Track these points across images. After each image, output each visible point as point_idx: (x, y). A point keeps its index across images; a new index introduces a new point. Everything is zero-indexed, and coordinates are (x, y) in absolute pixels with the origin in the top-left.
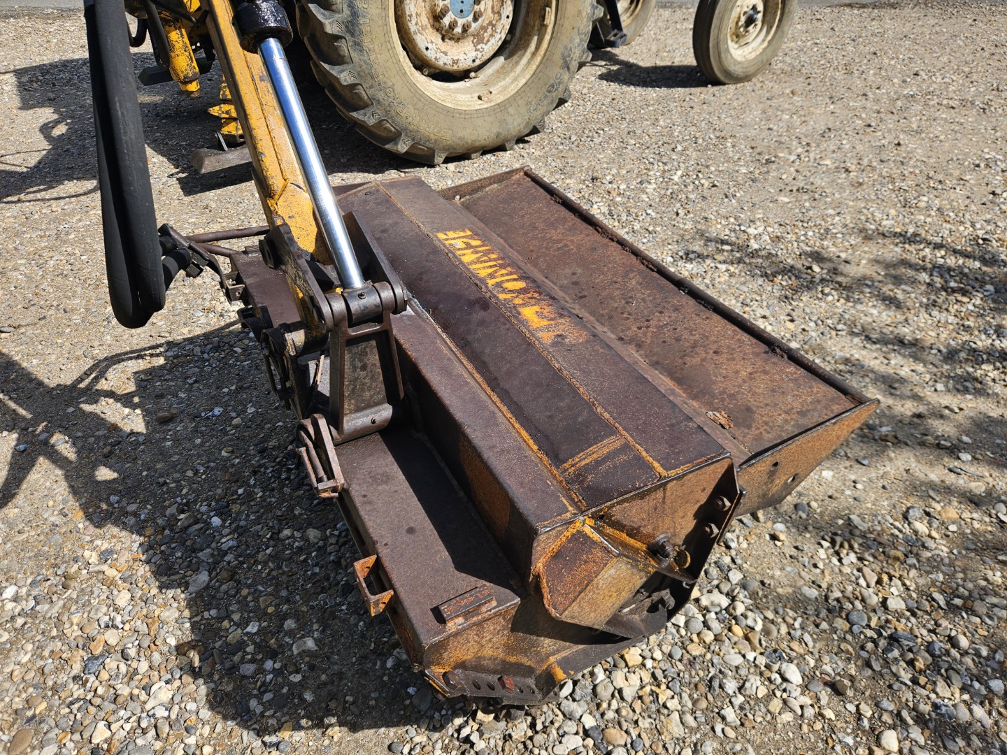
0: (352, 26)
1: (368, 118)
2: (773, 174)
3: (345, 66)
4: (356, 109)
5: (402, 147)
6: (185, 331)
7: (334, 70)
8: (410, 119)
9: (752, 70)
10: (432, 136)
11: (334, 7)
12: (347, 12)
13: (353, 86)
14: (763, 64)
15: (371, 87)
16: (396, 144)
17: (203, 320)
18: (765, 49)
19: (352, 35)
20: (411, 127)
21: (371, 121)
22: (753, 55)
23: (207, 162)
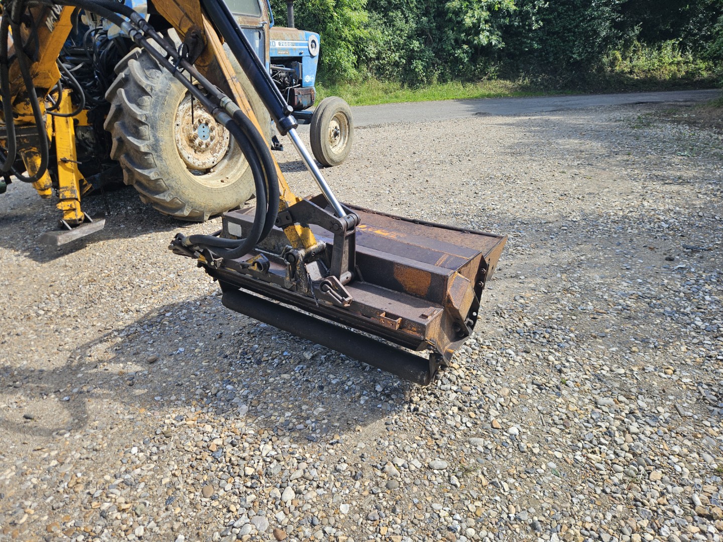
0: (155, 147)
1: (166, 197)
2: (383, 200)
3: (152, 170)
4: (158, 193)
5: (186, 213)
6: (121, 323)
7: (145, 172)
8: (190, 196)
9: (342, 158)
10: (202, 204)
11: (144, 138)
12: (152, 139)
13: (157, 180)
14: (346, 154)
15: (168, 180)
16: (183, 211)
17: (127, 317)
18: (345, 148)
19: (156, 152)
20: (191, 200)
21: (168, 199)
22: (341, 151)
23: (60, 238)
